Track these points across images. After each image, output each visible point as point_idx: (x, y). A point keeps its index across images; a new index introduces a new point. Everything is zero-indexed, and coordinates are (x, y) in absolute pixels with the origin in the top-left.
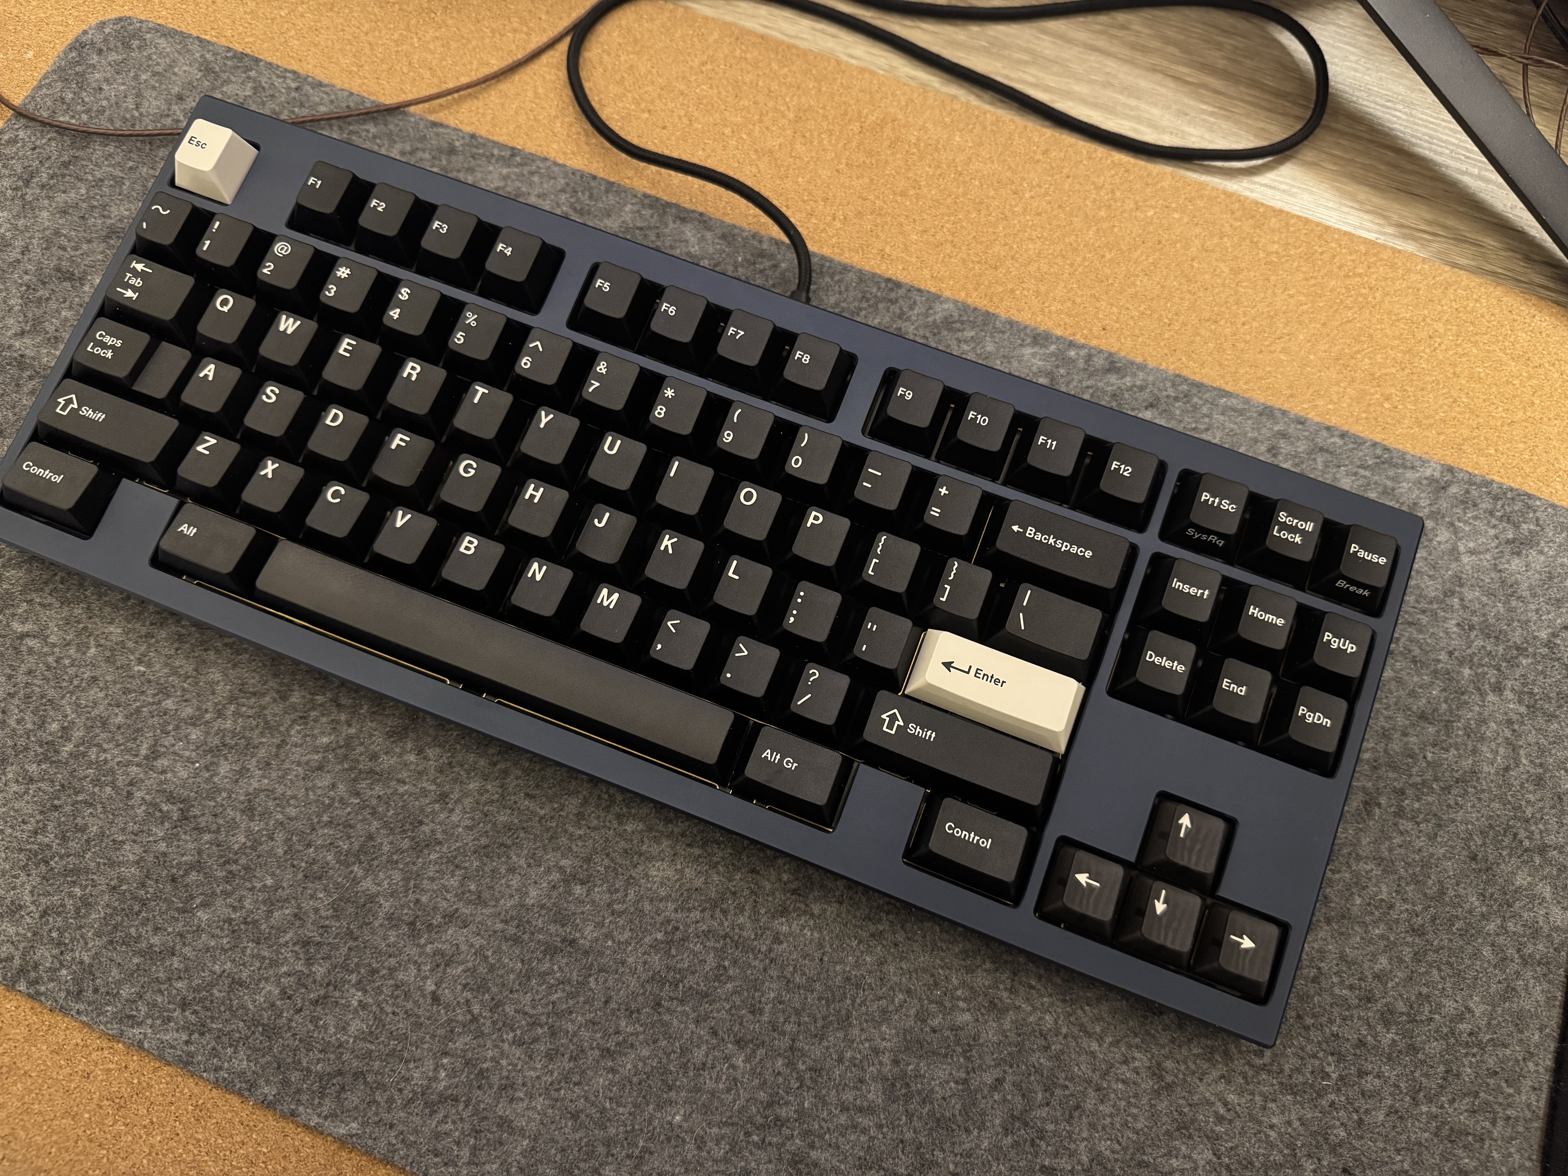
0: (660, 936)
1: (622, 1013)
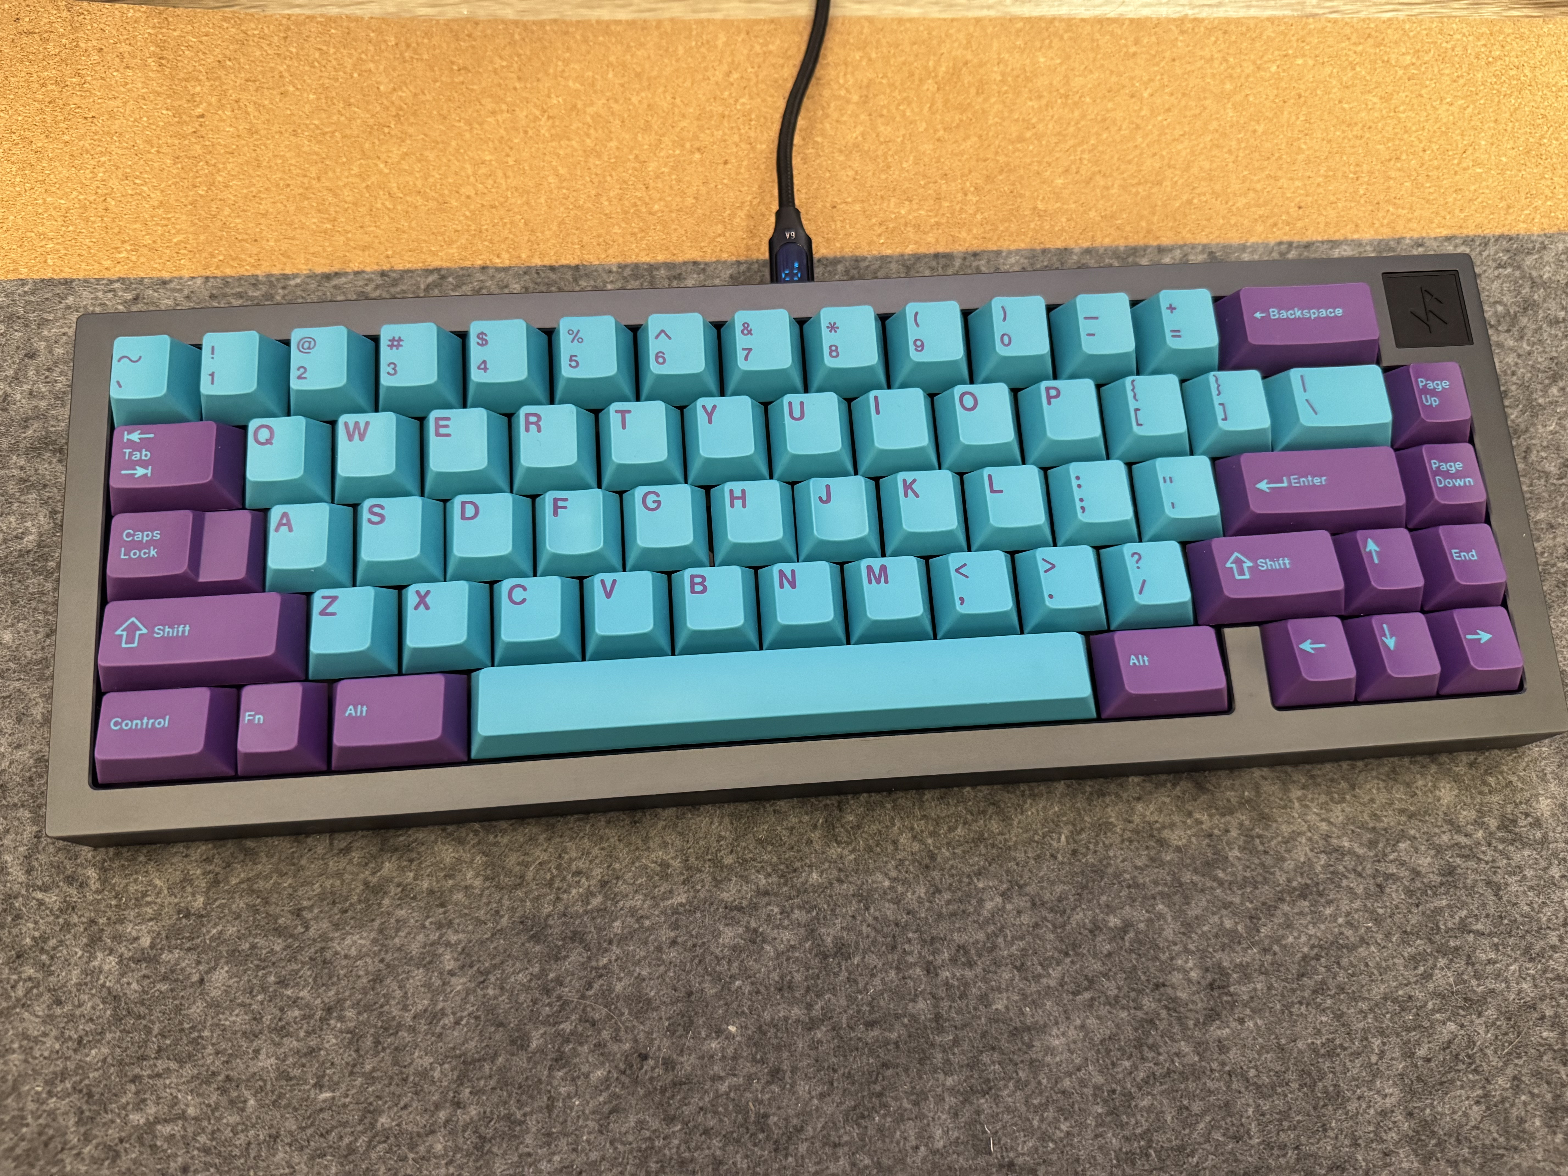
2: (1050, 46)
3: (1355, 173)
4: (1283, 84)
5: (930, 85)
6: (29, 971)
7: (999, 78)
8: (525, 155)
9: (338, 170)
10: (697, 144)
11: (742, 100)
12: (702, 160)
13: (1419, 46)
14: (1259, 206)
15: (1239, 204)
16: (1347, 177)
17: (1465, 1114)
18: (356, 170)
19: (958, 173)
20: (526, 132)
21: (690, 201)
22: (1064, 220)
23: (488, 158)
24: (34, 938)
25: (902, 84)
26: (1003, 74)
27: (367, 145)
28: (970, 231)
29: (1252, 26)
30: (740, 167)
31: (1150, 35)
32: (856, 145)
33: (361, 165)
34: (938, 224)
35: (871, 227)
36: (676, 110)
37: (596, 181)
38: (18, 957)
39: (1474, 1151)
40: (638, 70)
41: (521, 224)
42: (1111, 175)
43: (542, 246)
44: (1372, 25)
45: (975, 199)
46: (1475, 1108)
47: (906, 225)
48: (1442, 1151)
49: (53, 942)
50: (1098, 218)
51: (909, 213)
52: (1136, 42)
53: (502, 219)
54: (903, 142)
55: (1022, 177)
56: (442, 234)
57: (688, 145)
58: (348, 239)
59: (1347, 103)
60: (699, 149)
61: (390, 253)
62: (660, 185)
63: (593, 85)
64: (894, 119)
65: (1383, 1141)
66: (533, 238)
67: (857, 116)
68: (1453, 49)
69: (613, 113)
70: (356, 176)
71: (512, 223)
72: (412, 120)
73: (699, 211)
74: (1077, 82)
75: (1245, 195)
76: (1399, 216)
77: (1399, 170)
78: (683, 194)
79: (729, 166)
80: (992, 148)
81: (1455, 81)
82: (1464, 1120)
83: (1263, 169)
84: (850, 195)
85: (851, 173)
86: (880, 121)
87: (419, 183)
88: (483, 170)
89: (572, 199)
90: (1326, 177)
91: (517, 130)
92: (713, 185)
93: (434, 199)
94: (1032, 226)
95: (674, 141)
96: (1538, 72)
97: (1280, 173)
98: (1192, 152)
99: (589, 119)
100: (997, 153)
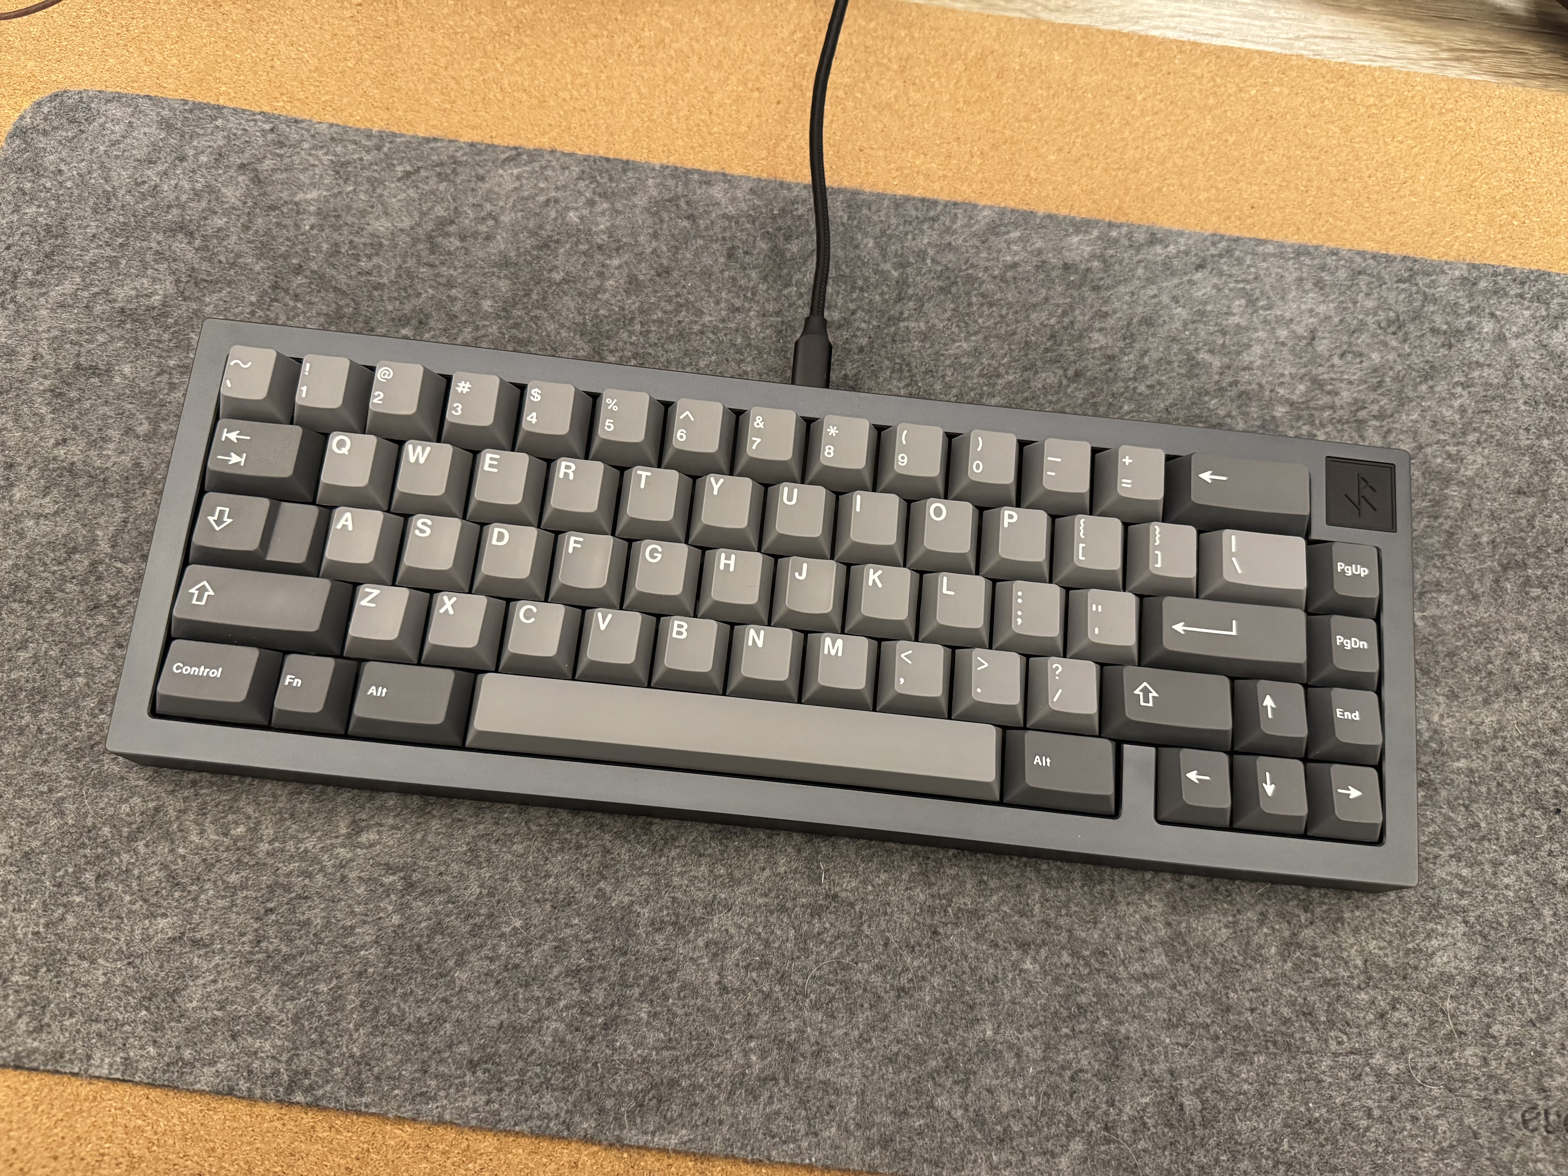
2: (1067, 47)
3: (1305, 186)
4: (1259, 106)
5: (959, 65)
6: (101, 619)
7: (1017, 68)
8: (617, 73)
9: (463, 63)
10: (758, 85)
11: (801, 55)
12: (759, 98)
13: (1383, 91)
14: (1218, 202)
15: (1200, 197)
16: (1298, 189)
17: (1214, 933)
18: (477, 65)
19: (969, 139)
20: (619, 55)
21: (744, 128)
22: (1050, 188)
23: (585, 71)
24: (109, 596)
25: (936, 61)
26: (1022, 65)
27: (489, 47)
28: (970, 185)
29: (1242, 55)
30: (790, 107)
31: (1153, 50)
32: (889, 105)
33: (482, 62)
34: (945, 176)
35: (889, 171)
36: (745, 55)
37: (670, 102)
38: (95, 607)
39: (1215, 961)
40: (720, 18)
41: (603, 128)
42: (1097, 159)
43: (617, 147)
44: (1347, 69)
45: (979, 161)
46: (1224, 930)
47: (918, 173)
48: (1189, 957)
49: (123, 602)
50: (1079, 191)
51: (923, 164)
52: (1140, 55)
53: (588, 121)
54: (928, 108)
55: (1021, 149)
56: (539, 126)
57: (750, 85)
58: (462, 119)
59: (1312, 129)
60: (758, 89)
61: (494, 134)
62: (721, 112)
63: (681, 25)
64: (924, 88)
65: (1141, 940)
66: (611, 139)
67: (894, 81)
68: (1413, 98)
69: (693, 51)
70: (477, 70)
71: (596, 125)
72: (529, 32)
73: (750, 137)
74: (1083, 80)
75: (1207, 190)
76: (1336, 227)
77: (1344, 189)
78: (739, 123)
79: (781, 106)
80: (1002, 124)
81: (1408, 124)
82: (1212, 937)
83: (1228, 172)
84: (876, 142)
85: (880, 126)
86: (911, 88)
87: (526, 84)
88: (579, 81)
89: (647, 114)
90: (1280, 186)
91: (612, 52)
92: (764, 119)
93: (536, 97)
94: (1023, 189)
95: (739, 80)
96: (1482, 126)
97: (1241, 178)
98: (1170, 151)
99: (672, 53)
100: (1005, 127)
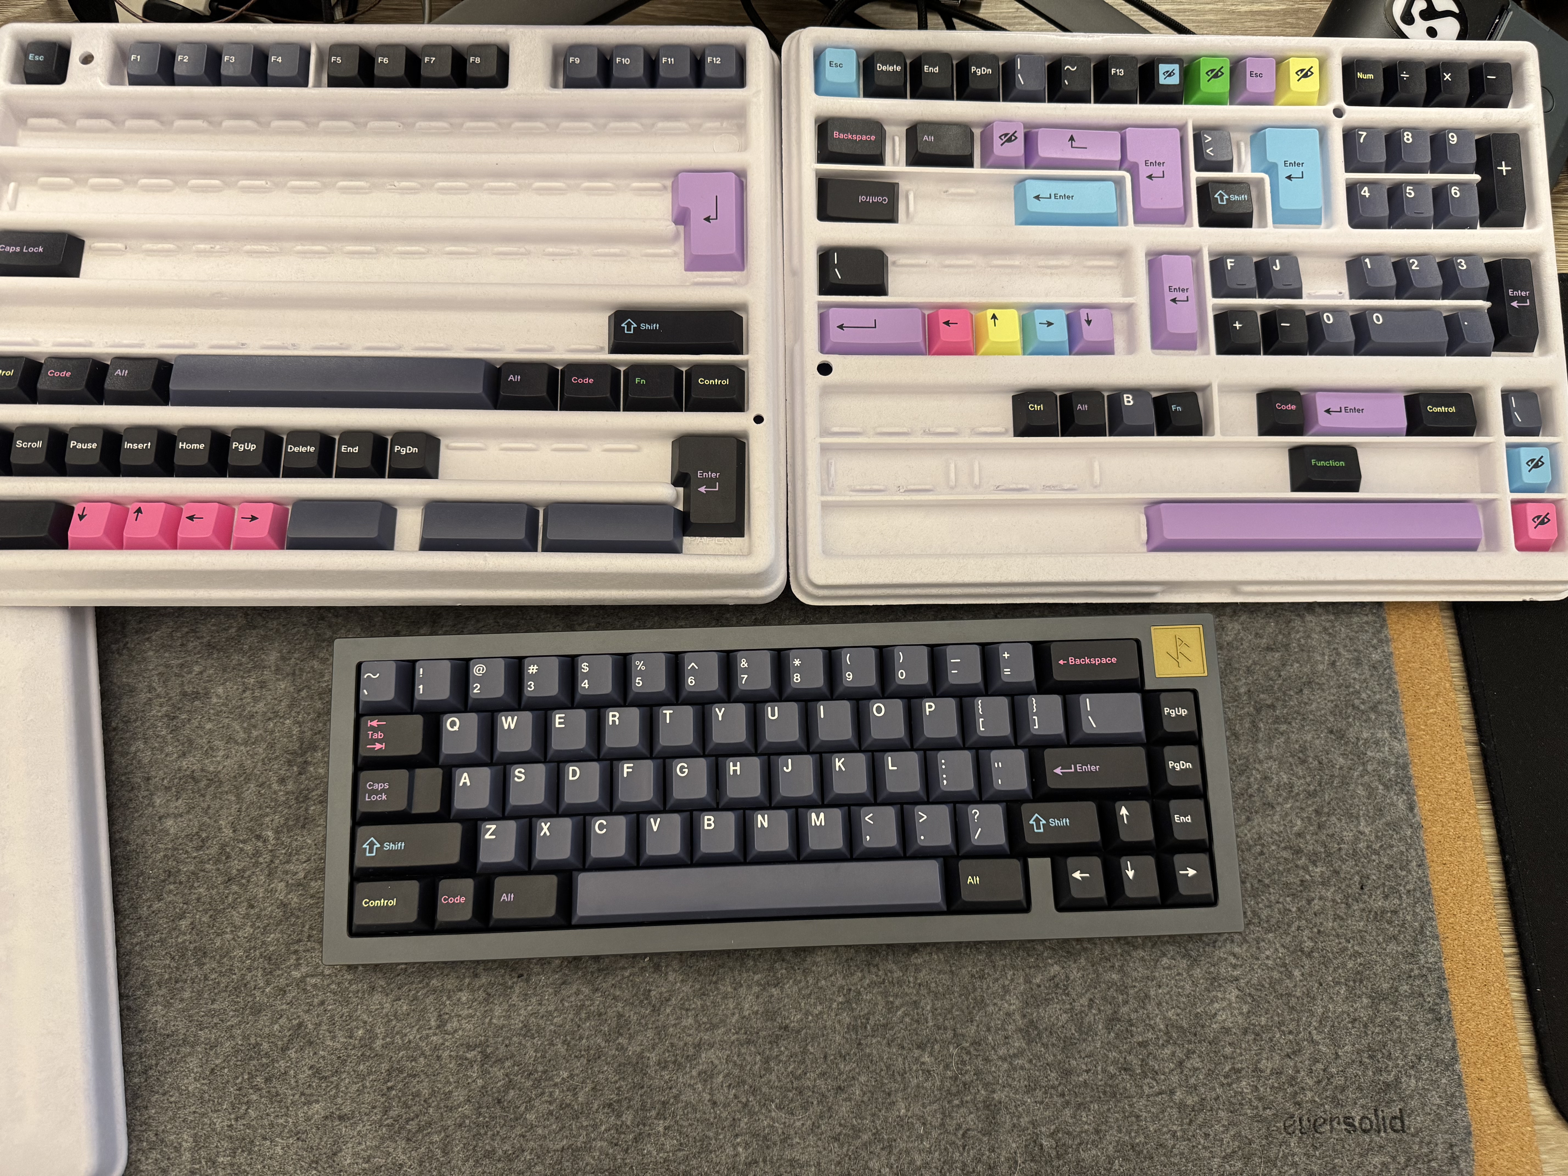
0: (840, 999)
1: (839, 1060)
